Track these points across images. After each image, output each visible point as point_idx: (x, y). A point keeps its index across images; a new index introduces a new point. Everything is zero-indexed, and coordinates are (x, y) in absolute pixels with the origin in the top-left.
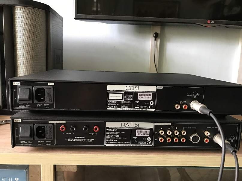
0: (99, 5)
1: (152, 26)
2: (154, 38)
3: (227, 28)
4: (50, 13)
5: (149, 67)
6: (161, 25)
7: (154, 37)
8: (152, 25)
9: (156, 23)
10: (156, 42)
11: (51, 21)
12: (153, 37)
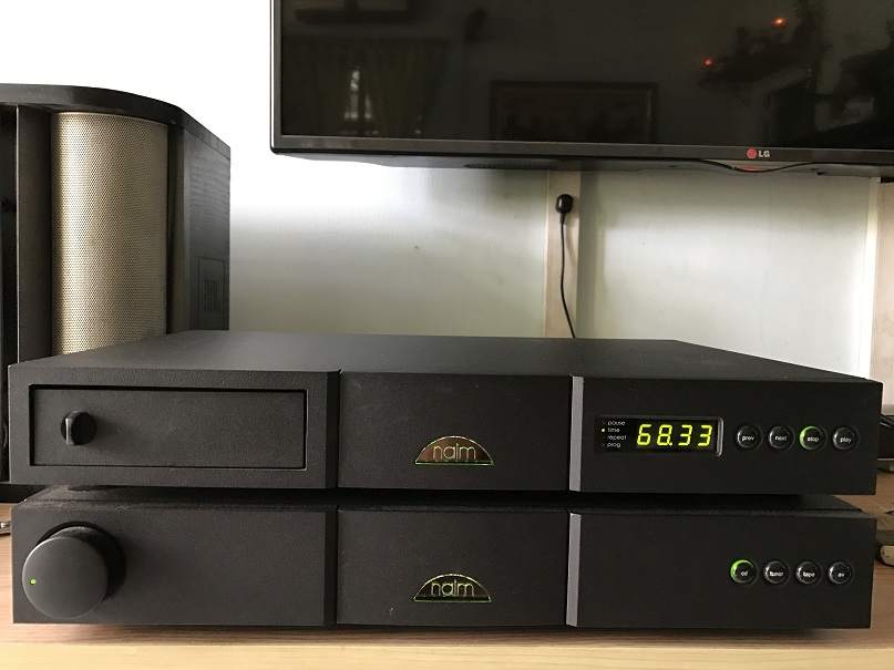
0: (368, 103)
1: (549, 172)
2: (558, 216)
3: (819, 174)
4: (186, 132)
5: (544, 318)
6: (583, 169)
7: (558, 209)
8: (552, 168)
9: (563, 163)
10: (565, 226)
11: (186, 161)
12: (555, 211)
